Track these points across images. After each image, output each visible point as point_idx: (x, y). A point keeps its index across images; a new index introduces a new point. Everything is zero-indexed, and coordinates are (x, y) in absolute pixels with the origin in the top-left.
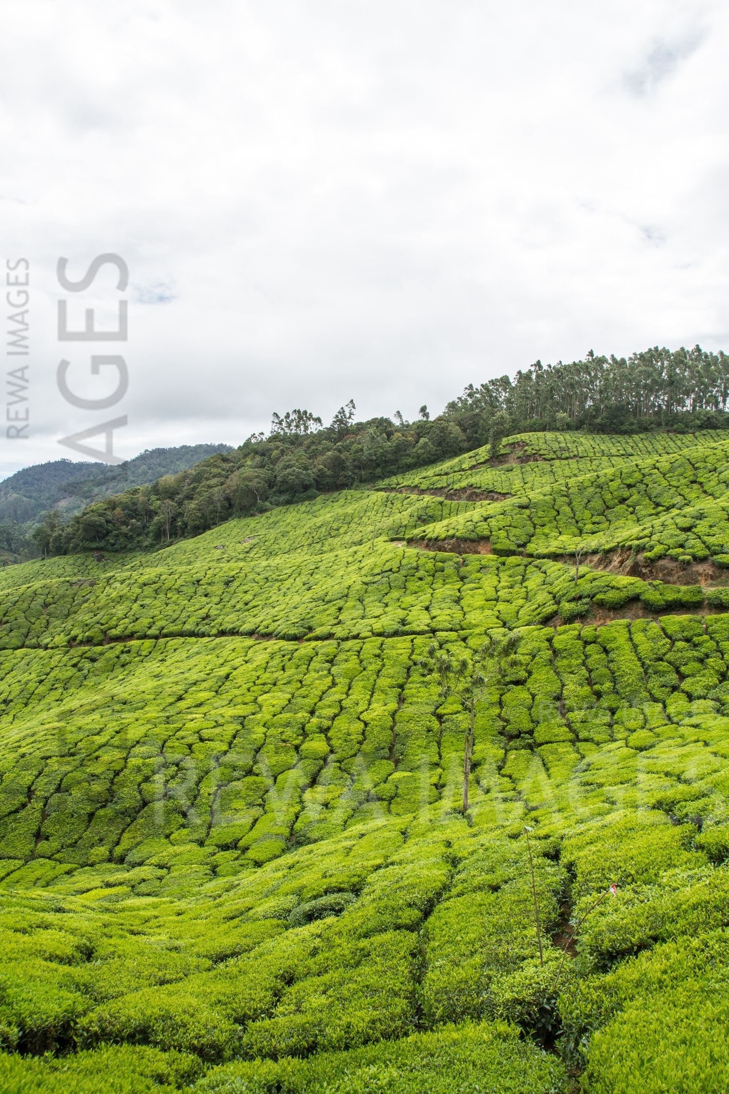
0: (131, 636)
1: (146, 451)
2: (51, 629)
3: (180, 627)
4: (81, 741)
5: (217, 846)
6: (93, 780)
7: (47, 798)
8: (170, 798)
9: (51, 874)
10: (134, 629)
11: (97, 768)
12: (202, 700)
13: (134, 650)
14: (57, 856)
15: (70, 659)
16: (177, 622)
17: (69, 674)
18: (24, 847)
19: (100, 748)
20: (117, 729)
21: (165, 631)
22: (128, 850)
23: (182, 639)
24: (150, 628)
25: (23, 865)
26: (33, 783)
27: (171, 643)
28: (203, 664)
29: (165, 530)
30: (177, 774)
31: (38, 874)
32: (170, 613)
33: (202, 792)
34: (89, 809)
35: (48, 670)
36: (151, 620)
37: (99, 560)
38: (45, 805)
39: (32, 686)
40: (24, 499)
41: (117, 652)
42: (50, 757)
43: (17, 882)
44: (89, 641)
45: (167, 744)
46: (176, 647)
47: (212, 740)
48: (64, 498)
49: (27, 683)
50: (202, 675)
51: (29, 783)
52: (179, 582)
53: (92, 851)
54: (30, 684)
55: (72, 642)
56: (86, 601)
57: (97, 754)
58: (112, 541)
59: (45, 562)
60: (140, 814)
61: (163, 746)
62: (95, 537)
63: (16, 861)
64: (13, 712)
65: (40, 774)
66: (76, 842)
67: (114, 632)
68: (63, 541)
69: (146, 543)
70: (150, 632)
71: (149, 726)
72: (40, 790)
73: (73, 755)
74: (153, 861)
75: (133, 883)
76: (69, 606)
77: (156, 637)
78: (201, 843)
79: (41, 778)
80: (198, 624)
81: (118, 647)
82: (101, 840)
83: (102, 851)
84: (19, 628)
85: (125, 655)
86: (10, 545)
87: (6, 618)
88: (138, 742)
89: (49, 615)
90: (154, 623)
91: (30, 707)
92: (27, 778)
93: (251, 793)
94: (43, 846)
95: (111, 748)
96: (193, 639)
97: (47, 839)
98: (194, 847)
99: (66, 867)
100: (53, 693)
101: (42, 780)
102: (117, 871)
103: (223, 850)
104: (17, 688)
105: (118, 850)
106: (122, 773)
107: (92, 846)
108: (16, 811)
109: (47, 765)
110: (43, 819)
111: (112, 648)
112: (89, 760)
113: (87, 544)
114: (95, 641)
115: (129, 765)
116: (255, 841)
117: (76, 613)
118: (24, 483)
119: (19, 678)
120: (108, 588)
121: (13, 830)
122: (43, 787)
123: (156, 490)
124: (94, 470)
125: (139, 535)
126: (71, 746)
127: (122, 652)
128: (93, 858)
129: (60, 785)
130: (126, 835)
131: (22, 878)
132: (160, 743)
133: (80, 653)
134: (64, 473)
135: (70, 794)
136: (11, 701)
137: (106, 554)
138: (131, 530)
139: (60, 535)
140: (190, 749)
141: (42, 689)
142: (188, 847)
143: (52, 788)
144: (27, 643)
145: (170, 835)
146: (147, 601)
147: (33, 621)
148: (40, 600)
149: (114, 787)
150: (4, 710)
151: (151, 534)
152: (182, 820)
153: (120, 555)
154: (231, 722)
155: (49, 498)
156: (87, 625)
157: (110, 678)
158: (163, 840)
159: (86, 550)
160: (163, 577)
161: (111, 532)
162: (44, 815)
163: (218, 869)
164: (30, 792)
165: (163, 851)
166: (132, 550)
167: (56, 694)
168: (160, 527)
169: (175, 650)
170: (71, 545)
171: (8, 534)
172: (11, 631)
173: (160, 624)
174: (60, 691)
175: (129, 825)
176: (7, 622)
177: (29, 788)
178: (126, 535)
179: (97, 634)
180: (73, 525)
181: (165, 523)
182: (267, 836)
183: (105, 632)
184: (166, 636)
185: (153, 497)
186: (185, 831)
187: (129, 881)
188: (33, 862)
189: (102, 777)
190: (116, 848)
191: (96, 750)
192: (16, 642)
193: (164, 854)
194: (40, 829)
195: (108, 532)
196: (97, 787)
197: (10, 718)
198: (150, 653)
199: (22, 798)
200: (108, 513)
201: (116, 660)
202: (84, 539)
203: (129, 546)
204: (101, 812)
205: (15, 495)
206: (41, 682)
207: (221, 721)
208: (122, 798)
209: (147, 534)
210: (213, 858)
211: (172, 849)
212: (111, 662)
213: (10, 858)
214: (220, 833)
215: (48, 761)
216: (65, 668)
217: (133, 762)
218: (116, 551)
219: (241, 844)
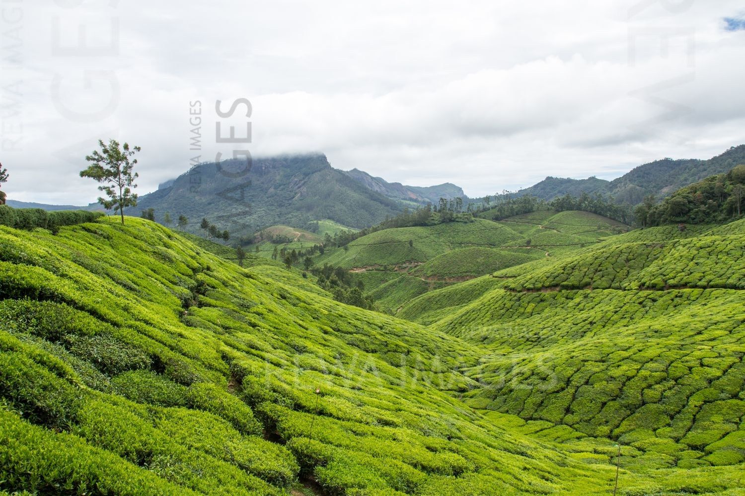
0: (685, 285)
1: (732, 147)
2: (630, 277)
3: (724, 281)
4: (612, 353)
5: (689, 445)
6: (611, 381)
7: (578, 387)
8: (664, 403)
9: (567, 436)
10: (688, 280)
11: (616, 372)
12: (716, 336)
13: (685, 296)
14: (575, 426)
15: (638, 298)
16: (723, 277)
17: (636, 308)
18: (557, 415)
19: (623, 360)
20: (641, 348)
21: (712, 283)
22: (623, 433)
23: (724, 290)
24: (700, 280)
25: (553, 427)
26: (572, 376)
27: (714, 292)
28: (730, 309)
29: (736, 208)
30: (674, 387)
31: (559, 434)
32: (718, 270)
33: (690, 403)
34: (604, 399)
35: (622, 304)
36: (702, 274)
37: (682, 230)
38: (576, 392)
39: (610, 314)
40: (637, 187)
41: (672, 296)
42: (587, 361)
43: (545, 436)
44: (653, 287)
45: (673, 364)
46: (717, 296)
47: (711, 367)
48: (666, 186)
49: (606, 312)
50: (725, 318)
51: (569, 375)
52: (729, 247)
53: (599, 428)
54: (609, 313)
55: (642, 287)
56: (656, 259)
57: (619, 363)
58: (693, 216)
59: (643, 231)
60: (638, 410)
61: (669, 365)
62: (679, 213)
63: (550, 423)
64: (595, 331)
65: (578, 370)
66: (590, 420)
67: (671, 282)
68: (656, 216)
69: (720, 218)
70: (699, 283)
71: (664, 350)
72: (575, 381)
73: (603, 361)
74: (636, 444)
75: (612, 455)
76: (644, 262)
77: (704, 288)
78: (677, 440)
79: (578, 373)
80: (740, 280)
81: (674, 293)
82: (607, 422)
83: (605, 429)
84: (608, 275)
85: (678, 299)
86: (625, 220)
87: (600, 268)
88: (652, 360)
89: (630, 267)
90: (704, 277)
91: (606, 328)
92: (569, 371)
93: (731, 412)
94: (569, 418)
95: (631, 361)
96: (733, 291)
97: (572, 413)
98: (671, 442)
99: (578, 434)
100: (623, 320)
101: (579, 375)
102: (609, 445)
103: (692, 449)
104: (600, 315)
105: (616, 431)
106: (633, 379)
107: (600, 424)
108: (558, 392)
109: (584, 365)
110: (573, 400)
111: (669, 293)
112: (613, 367)
113: (673, 218)
114: (657, 287)
115: (639, 374)
116: (719, 448)
117: (648, 266)
118: (638, 177)
119: (603, 308)
120: (673, 250)
121: (553, 403)
122: (577, 380)
123: (730, 177)
124: (689, 165)
125: (714, 211)
126: (604, 355)
127: (676, 296)
128: (598, 433)
129: (588, 380)
130: (624, 422)
131: (549, 435)
132: (668, 363)
133: (645, 295)
134: (666, 168)
135: (593, 387)
136: (595, 323)
137: (687, 226)
138: (708, 208)
139: (655, 212)
140: (690, 370)
141: (616, 317)
142: (665, 441)
143: (583, 381)
144: (613, 285)
145: (657, 429)
146: (701, 260)
147: (618, 271)
148: (624, 257)
149: (625, 388)
150: (589, 329)
151: (724, 211)
152: (668, 421)
153: (698, 227)
154: (732, 356)
155: (655, 187)
156: (653, 275)
157: (664, 314)
158: (650, 432)
159: (672, 222)
160: (717, 243)
161: (692, 210)
162: (574, 398)
163: (679, 462)
164: (568, 382)
165: (646, 438)
166: (708, 223)
167: (625, 321)
168: (732, 205)
169: (716, 298)
170: (662, 219)
171: (624, 212)
172: (603, 276)
173: (708, 278)
174: (628, 320)
175: (628, 416)
176: (601, 271)
177: (569, 378)
178: (704, 212)
179: (660, 282)
180: (664, 205)
181: (736, 202)
182: (729, 447)
183: (666, 281)
184: (712, 287)
185: (728, 183)
186: (668, 429)
187: (610, 453)
188: (559, 426)
189: (618, 380)
190: (616, 430)
191: (620, 361)
192: (605, 284)
193: (646, 441)
194: (570, 406)
195: (690, 210)
196: (612, 386)
197: (592, 334)
198: (697, 298)
199: (563, 384)
200: (690, 195)
201: (670, 301)
202: (671, 215)
203: (707, 220)
204: (611, 403)
205: (631, 185)
206: (616, 312)
207: (723, 353)
208: (628, 396)
209: (721, 211)
210: (680, 453)
211: (653, 439)
212: (667, 303)
213: (547, 420)
214: (695, 436)
215: (586, 363)
216: (633, 304)
217: (643, 372)
218: (696, 224)
219: (707, 448)
